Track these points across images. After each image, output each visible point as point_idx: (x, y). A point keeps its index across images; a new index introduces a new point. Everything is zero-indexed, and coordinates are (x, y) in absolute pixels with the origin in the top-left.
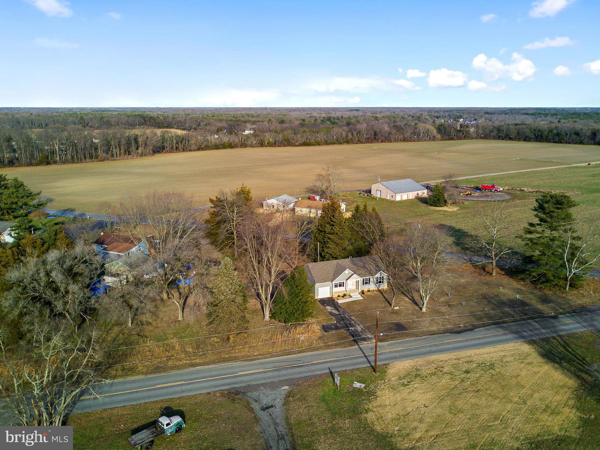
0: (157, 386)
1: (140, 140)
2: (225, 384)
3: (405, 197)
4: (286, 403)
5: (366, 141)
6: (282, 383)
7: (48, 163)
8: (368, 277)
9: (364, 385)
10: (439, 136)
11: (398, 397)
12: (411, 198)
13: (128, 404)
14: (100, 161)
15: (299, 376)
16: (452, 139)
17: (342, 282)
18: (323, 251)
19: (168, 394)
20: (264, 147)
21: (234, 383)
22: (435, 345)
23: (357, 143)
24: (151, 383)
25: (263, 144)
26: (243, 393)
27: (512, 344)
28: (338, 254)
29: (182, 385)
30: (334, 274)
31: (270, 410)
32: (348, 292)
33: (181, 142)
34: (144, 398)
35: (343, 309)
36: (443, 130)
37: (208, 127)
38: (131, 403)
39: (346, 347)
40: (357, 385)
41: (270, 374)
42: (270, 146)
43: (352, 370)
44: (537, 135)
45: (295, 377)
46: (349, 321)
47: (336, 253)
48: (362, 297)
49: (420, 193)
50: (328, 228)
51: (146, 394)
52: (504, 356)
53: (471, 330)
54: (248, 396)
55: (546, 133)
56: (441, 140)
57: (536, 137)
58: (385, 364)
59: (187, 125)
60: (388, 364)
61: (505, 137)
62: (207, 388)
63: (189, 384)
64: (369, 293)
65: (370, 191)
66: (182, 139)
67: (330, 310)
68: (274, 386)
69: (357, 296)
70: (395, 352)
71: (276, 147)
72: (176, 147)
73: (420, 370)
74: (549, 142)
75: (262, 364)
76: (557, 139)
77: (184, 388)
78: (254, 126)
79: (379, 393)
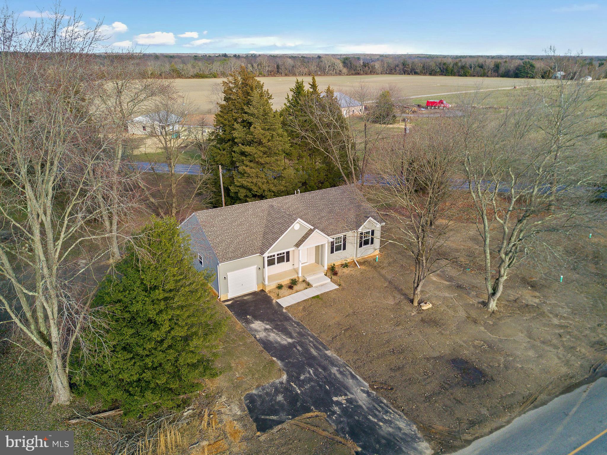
5: (268, 75)
8: (341, 235)
10: (345, 70)
16: (358, 74)
17: (285, 251)
18: (232, 183)
28: (265, 187)
30: (265, 233)
32: (300, 275)
35: (298, 324)
36: (349, 65)
44: (442, 69)
46: (325, 369)
47: (260, 184)
48: (335, 282)
50: (239, 133)
55: (451, 66)
56: (347, 75)
57: (441, 71)
61: (411, 72)
64: (346, 271)
67: (262, 335)
69: (322, 283)
74: (454, 75)
76: (462, 72)
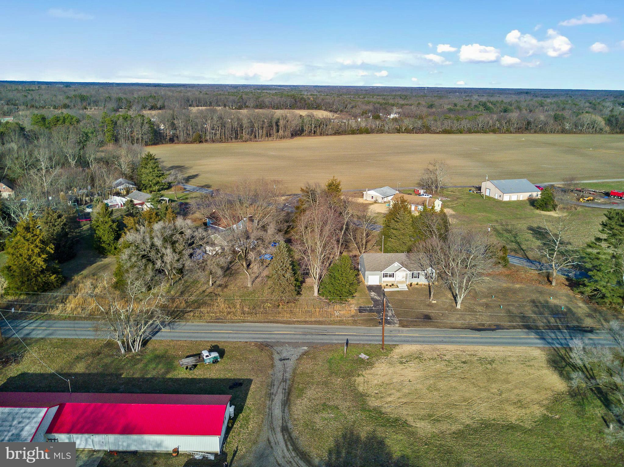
0: (213, 331)
1: (281, 123)
2: (261, 338)
3: (514, 197)
4: (300, 358)
5: (516, 132)
6: (304, 344)
7: (201, 142)
8: (417, 272)
9: (368, 357)
10: (607, 129)
11: (391, 370)
12: (521, 199)
13: (189, 339)
14: (243, 141)
15: (319, 341)
17: (392, 273)
19: (218, 338)
20: (401, 134)
21: (268, 338)
22: (449, 337)
23: (505, 133)
24: (210, 328)
25: (399, 130)
26: (272, 346)
27: (524, 348)
29: (230, 333)
30: (385, 265)
31: (285, 362)
32: (396, 283)
33: (319, 126)
34: (201, 337)
35: (386, 296)
36: (614, 122)
37: (354, 110)
38: (191, 339)
39: (370, 326)
40: (363, 356)
41: (298, 336)
42: (407, 133)
43: (363, 344)
45: (316, 341)
48: (409, 288)
49: (534, 194)
51: (203, 335)
52: (510, 356)
53: (493, 330)
54: (274, 349)
58: (395, 345)
59: (335, 106)
60: (398, 345)
62: (247, 338)
63: (236, 333)
64: (417, 286)
65: (479, 189)
66: (321, 123)
67: (373, 296)
68: (296, 345)
69: (403, 287)
70: (410, 337)
71: (413, 133)
72: (315, 131)
73: (423, 354)
75: (295, 328)
77: (231, 335)
78: (400, 110)
79: (377, 365)
